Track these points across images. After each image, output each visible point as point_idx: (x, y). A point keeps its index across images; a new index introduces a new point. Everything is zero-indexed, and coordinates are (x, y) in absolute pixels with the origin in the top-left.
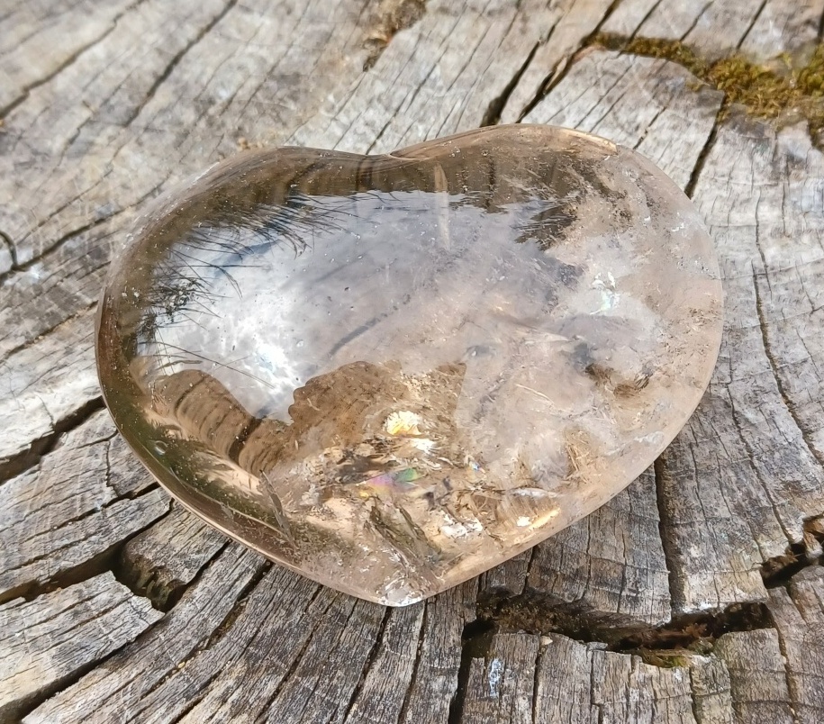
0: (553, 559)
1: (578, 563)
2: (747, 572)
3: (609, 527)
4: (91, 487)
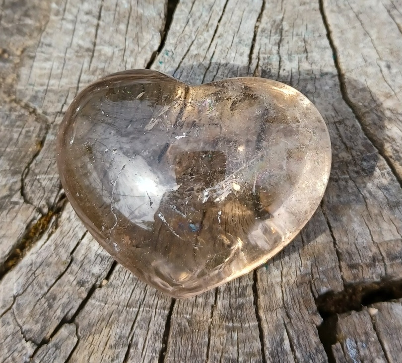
0: (353, 256)
1: (371, 251)
3: (379, 218)
4: (15, 348)
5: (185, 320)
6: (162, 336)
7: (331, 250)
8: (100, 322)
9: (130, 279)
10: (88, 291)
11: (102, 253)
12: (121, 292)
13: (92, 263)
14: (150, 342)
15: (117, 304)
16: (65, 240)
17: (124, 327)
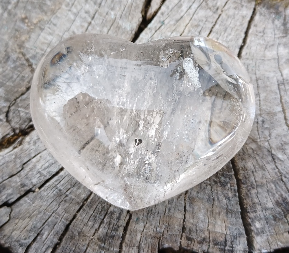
0: (192, 232)
1: (204, 234)
2: (283, 234)
3: (217, 216)
5: (77, 232)
6: (60, 236)
7: (180, 224)
8: (26, 213)
9: (53, 194)
10: (25, 191)
11: (42, 172)
12: (45, 200)
13: (34, 175)
14: (51, 237)
15: (40, 206)
16: (22, 155)
17: (38, 222)
